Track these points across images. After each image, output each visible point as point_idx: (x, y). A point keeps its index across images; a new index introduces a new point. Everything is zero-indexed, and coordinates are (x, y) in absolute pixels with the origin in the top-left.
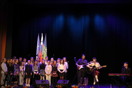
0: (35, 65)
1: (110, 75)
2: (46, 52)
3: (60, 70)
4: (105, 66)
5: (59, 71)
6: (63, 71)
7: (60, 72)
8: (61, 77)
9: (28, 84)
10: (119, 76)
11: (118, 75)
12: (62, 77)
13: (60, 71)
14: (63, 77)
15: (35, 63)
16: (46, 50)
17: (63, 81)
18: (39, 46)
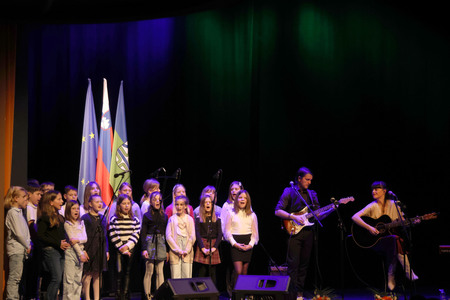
0: (125, 217)
2: (127, 158)
3: (235, 237)
4: (431, 216)
5: (228, 243)
7: (234, 247)
13: (233, 242)
15: (124, 206)
16: (126, 150)
17: (263, 281)
18: (92, 136)
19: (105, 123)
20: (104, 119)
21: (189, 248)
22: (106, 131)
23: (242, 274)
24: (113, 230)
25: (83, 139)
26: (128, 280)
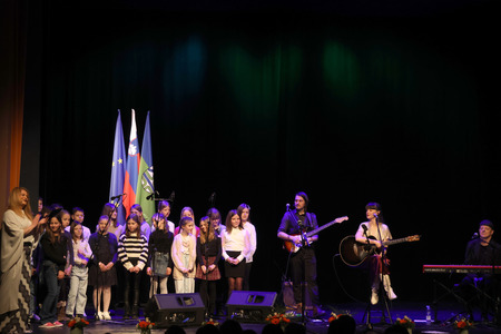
1: (430, 269)
2: (152, 181)
3: (228, 252)
4: (415, 238)
6: (240, 258)
8: (232, 280)
9: (102, 310)
10: (465, 271)
11: (460, 269)
12: (235, 278)
14: (239, 280)
16: (151, 174)
17: (252, 296)
18: (120, 161)
19: (133, 150)
20: (131, 146)
21: (191, 265)
22: (133, 157)
23: (235, 289)
24: (121, 246)
25: (114, 164)
26: (137, 293)
